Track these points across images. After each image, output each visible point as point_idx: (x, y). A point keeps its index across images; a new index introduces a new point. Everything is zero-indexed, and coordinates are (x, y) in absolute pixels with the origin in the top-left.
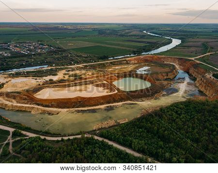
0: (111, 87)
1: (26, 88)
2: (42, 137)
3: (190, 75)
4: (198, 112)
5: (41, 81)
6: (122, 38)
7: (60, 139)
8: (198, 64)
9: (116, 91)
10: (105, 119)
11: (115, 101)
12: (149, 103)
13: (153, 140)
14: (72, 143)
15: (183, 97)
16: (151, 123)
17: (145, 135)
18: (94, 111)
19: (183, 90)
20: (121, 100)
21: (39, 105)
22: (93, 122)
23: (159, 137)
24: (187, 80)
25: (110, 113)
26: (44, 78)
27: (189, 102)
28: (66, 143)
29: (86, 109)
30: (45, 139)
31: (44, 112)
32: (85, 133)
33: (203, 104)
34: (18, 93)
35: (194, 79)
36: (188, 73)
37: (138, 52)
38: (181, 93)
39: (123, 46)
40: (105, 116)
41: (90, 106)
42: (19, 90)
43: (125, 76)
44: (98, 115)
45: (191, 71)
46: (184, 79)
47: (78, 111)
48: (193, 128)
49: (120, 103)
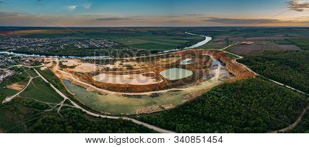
0: (157, 77)
1: (89, 71)
2: (84, 110)
3: (221, 62)
4: (233, 92)
5: (101, 67)
6: (169, 37)
7: (98, 115)
8: (225, 54)
9: (162, 81)
10: (150, 104)
11: (160, 89)
12: (192, 88)
13: (199, 123)
14: (107, 123)
15: (219, 80)
16: (195, 109)
17: (190, 119)
18: (139, 97)
19: (218, 75)
20: (167, 87)
21: (93, 85)
22: (137, 106)
23: (205, 119)
24: (220, 66)
25: (155, 100)
26: (104, 66)
27: (225, 85)
28: (102, 120)
29: (133, 94)
30: (85, 112)
31: (95, 92)
32: (124, 116)
33: (235, 84)
34: (82, 73)
35: (225, 65)
36: (219, 60)
37: (181, 47)
38: (217, 76)
39: (170, 43)
40: (149, 101)
41: (136, 92)
42: (84, 71)
43: (172, 67)
44: (143, 101)
45: (221, 59)
46: (217, 65)
47: (125, 96)
48: (233, 106)
49: (166, 91)
